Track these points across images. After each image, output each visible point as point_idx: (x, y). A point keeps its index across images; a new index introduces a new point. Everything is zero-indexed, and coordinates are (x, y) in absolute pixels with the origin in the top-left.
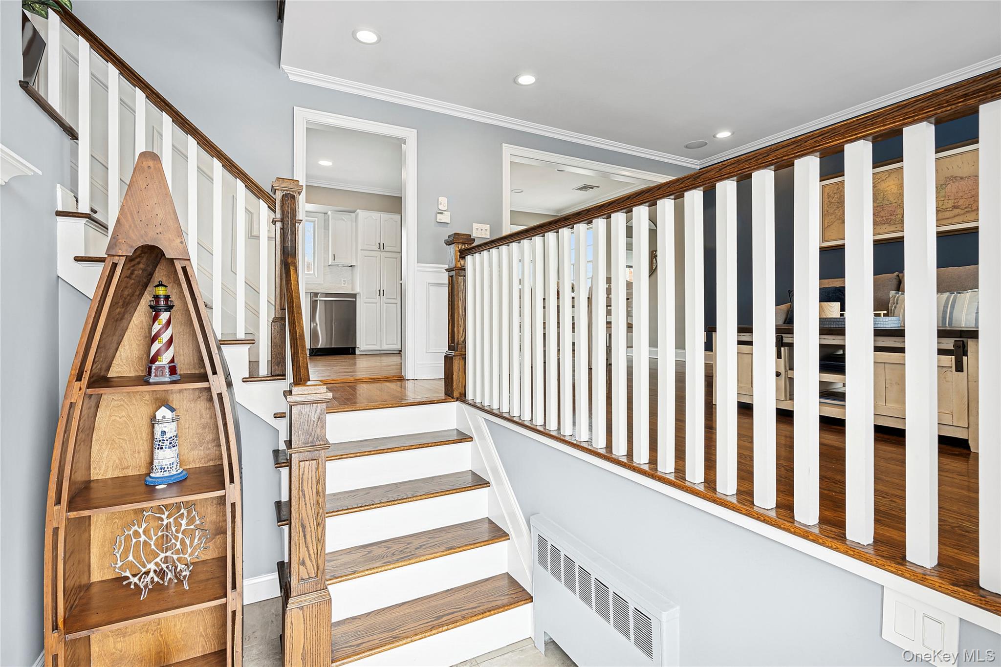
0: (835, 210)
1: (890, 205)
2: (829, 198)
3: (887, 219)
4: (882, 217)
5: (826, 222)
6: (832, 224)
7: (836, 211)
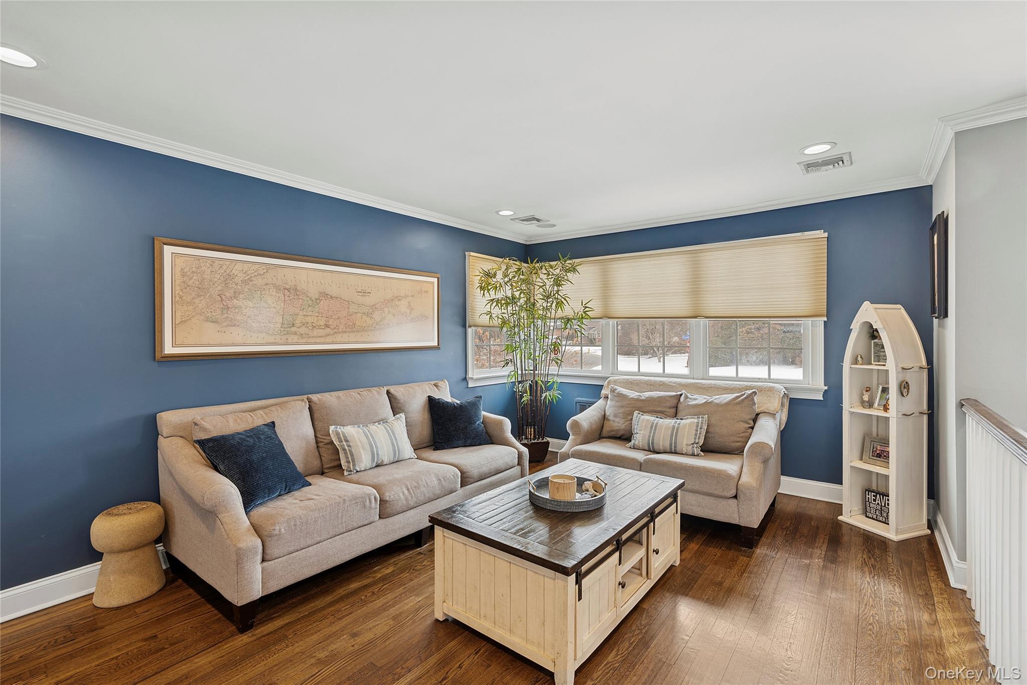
0: (194, 298)
1: (268, 310)
2: (183, 276)
3: (265, 326)
4: (260, 322)
5: (178, 314)
6: (190, 319)
7: (195, 300)
